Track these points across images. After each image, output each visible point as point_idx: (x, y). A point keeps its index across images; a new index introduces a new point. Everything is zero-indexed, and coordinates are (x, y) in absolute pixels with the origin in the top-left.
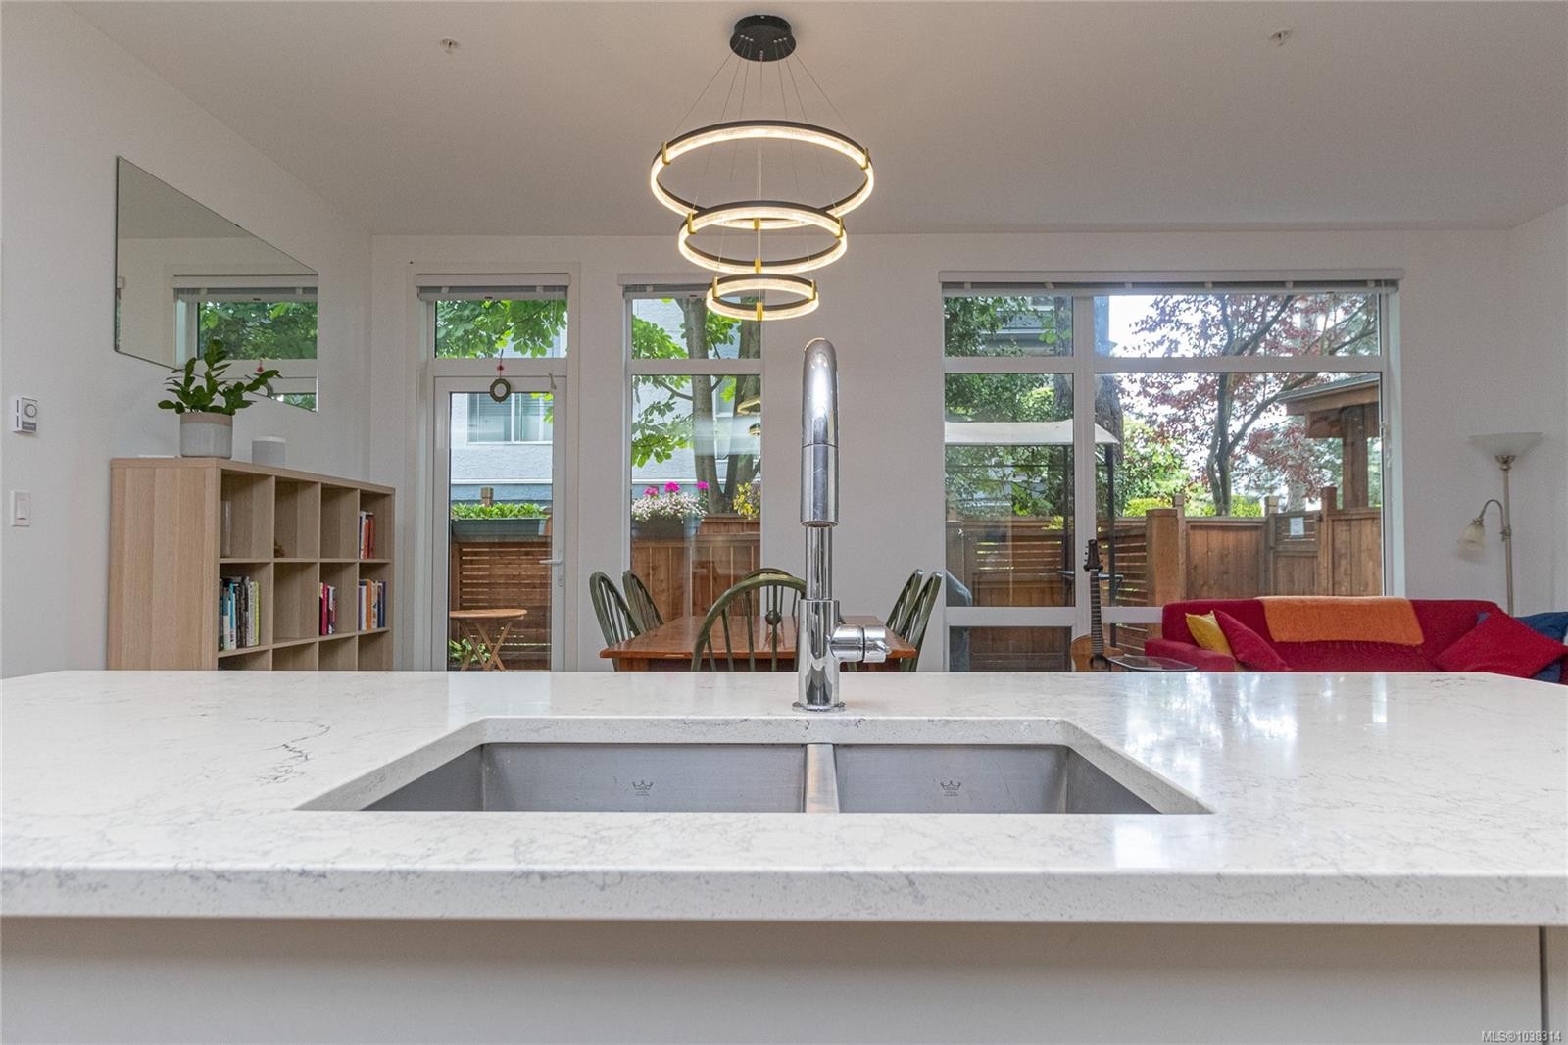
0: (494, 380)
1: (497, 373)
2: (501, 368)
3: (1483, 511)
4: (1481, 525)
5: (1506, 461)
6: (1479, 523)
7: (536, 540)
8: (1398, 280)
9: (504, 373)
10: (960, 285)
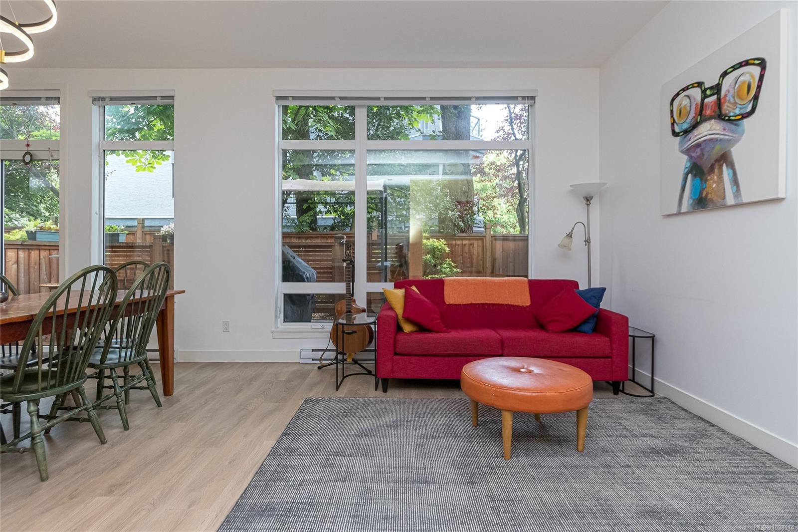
0: (25, 152)
1: (26, 148)
2: (28, 145)
3: (573, 228)
4: (571, 237)
5: (588, 200)
6: (570, 236)
7: (117, 245)
8: (535, 97)
9: (30, 148)
10: (286, 98)
